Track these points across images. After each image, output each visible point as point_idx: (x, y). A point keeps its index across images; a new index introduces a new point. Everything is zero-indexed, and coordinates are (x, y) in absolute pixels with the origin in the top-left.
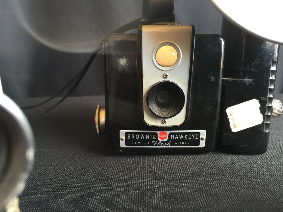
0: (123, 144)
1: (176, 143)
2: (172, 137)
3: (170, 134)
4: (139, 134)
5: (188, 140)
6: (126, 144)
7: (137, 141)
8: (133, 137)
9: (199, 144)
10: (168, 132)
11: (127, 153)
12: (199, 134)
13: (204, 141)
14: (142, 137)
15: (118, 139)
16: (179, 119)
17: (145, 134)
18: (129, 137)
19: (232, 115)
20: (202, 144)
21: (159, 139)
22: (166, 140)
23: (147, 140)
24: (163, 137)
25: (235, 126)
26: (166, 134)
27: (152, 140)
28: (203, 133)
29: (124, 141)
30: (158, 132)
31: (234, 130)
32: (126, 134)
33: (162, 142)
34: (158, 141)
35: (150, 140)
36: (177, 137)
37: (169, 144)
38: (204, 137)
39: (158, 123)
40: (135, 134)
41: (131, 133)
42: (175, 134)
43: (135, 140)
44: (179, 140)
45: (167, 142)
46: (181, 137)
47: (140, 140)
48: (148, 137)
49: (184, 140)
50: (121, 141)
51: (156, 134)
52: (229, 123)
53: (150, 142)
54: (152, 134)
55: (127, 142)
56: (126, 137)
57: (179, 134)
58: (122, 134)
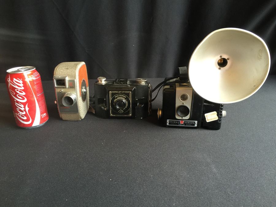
0: (168, 124)
2: (185, 123)
3: (184, 122)
5: (191, 124)
8: (171, 122)
10: (184, 121)
11: (169, 127)
12: (195, 122)
14: (175, 122)
15: (166, 122)
16: (188, 117)
19: (207, 116)
20: (196, 125)
23: (176, 123)
24: (182, 122)
25: (208, 120)
26: (183, 121)
27: (178, 123)
28: (196, 122)
30: (180, 121)
32: (169, 121)
34: (180, 124)
39: (180, 118)
40: (172, 121)
41: (171, 121)
42: (186, 122)
43: (172, 123)
44: (187, 124)
45: (183, 124)
46: (188, 123)
47: (174, 123)
48: (176, 122)
49: (189, 124)
52: (205, 119)
53: (177, 124)
54: (178, 121)
55: (169, 124)
56: (169, 122)
57: (187, 122)
58: (168, 121)
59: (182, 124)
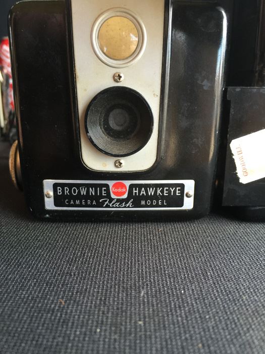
0: (49, 204)
1: (143, 203)
2: (135, 191)
3: (132, 186)
4: (78, 186)
5: (163, 197)
6: (56, 204)
7: (75, 198)
8: (67, 192)
9: (182, 205)
10: (128, 183)
11: (57, 217)
12: (182, 186)
13: (192, 199)
14: (83, 192)
15: (41, 196)
17: (88, 186)
18: (60, 192)
19: (240, 152)
20: (188, 204)
21: (113, 196)
22: (125, 196)
23: (92, 198)
25: (246, 173)
26: (123, 186)
27: (101, 196)
28: (190, 185)
29: (52, 199)
30: (111, 183)
31: (244, 180)
32: (55, 186)
33: (118, 200)
34: (111, 200)
35: (97, 198)
36: (143, 192)
37: (130, 204)
38: (192, 193)
40: (70, 186)
41: (63, 185)
42: (140, 186)
43: (71, 197)
44: (147, 197)
45: (126, 200)
46: (151, 192)
47: (79, 196)
48: (92, 191)
49: (155, 197)
50: (46, 199)
51: (107, 186)
52: (234, 168)
53: (97, 200)
54: (101, 186)
55: (58, 201)
56: (55, 191)
57: (147, 186)
58: (48, 185)
59: (120, 201)
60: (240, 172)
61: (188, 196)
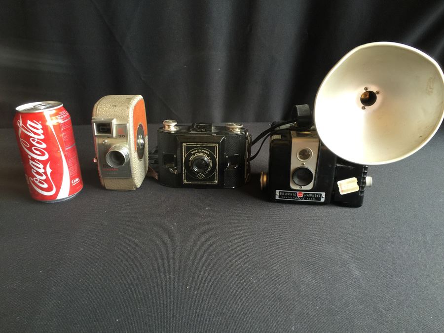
0: (277, 197)
2: (306, 195)
3: (304, 194)
4: (287, 192)
5: (314, 197)
6: (279, 198)
8: (283, 194)
9: (320, 200)
11: (279, 202)
12: (321, 194)
14: (289, 194)
15: (275, 195)
16: (310, 186)
18: (281, 194)
19: (340, 185)
20: (323, 200)
23: (291, 196)
24: (300, 195)
25: (342, 191)
28: (323, 194)
32: (280, 192)
34: (297, 197)
35: (293, 196)
38: (324, 196)
39: (298, 188)
40: (284, 192)
41: (282, 192)
43: (284, 196)
44: (309, 197)
45: (302, 198)
46: (311, 196)
47: (287, 196)
48: (291, 194)
51: (296, 193)
52: (338, 189)
53: (293, 197)
54: (294, 193)
55: (280, 196)
56: (279, 194)
57: (309, 194)
58: (277, 192)
59: (300, 198)
60: (340, 191)
61: (323, 197)
